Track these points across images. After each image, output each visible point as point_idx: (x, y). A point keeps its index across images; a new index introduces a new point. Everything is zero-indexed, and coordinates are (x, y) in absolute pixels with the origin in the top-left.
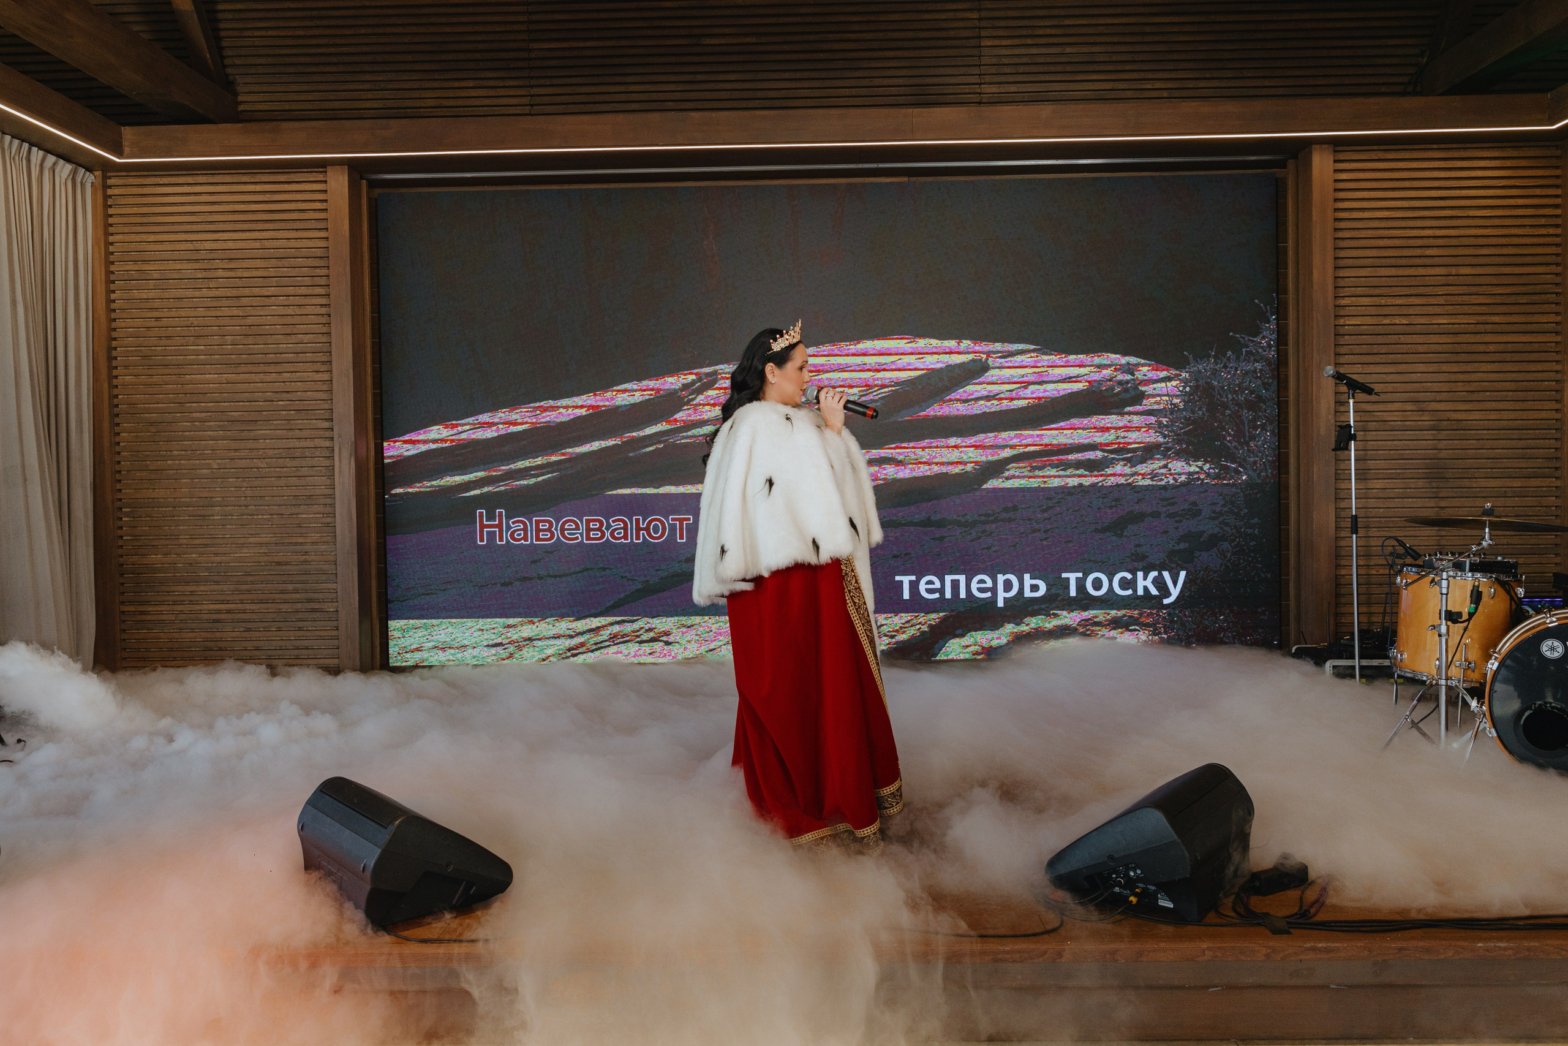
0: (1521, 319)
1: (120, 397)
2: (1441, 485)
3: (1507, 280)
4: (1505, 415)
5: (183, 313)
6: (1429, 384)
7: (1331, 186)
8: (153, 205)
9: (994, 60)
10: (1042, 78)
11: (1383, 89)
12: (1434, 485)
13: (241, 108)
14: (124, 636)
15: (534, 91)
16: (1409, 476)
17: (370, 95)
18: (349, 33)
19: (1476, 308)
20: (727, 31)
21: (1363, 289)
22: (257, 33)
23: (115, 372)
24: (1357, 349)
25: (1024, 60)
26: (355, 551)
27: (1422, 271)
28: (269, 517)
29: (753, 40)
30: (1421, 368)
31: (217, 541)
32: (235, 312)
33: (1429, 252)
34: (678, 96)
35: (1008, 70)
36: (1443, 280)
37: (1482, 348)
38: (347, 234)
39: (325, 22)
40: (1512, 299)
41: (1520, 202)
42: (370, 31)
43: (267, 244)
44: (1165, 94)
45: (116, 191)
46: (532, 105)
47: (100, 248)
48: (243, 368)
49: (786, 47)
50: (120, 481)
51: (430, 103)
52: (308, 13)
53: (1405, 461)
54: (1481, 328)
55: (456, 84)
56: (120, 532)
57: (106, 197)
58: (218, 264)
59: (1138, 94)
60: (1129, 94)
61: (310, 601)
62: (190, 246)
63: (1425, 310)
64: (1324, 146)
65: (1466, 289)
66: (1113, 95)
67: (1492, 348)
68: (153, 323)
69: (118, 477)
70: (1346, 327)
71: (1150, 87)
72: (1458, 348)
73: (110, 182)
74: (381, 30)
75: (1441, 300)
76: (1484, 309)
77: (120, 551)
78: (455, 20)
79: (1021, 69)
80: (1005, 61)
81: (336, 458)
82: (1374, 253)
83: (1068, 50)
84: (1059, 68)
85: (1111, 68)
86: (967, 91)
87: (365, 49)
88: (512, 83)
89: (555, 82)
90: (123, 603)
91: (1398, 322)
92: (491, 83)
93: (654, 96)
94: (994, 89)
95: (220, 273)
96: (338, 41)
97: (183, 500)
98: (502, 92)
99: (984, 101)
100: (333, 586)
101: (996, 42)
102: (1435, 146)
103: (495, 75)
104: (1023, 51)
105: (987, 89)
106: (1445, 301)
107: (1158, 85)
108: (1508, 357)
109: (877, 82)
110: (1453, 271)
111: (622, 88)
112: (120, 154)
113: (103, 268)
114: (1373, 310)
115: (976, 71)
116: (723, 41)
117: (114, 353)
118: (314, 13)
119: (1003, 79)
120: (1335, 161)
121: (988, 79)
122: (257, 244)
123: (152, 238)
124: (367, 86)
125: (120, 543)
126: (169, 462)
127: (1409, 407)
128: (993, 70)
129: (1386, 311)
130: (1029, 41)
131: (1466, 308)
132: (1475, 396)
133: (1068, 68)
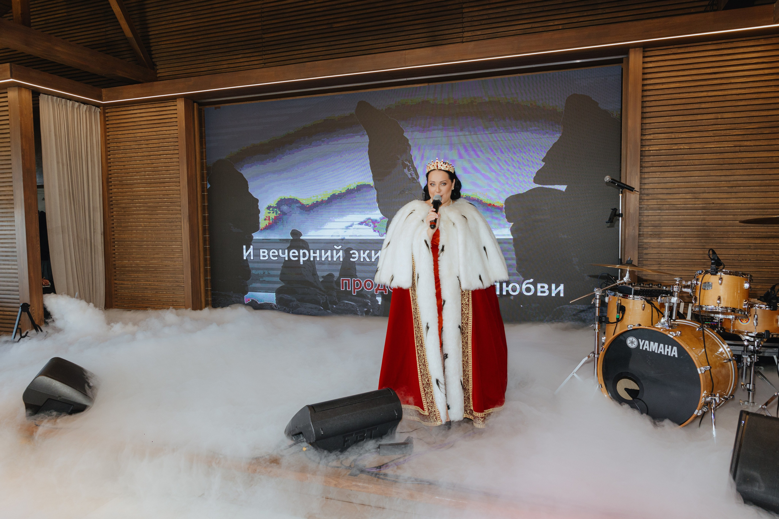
0: (766, 143)
1: (113, 198)
2: (708, 241)
3: (755, 119)
4: (753, 201)
5: (131, 163)
6: (703, 183)
7: (641, 71)
8: (122, 119)
9: (469, 19)
10: (494, 25)
11: (693, 10)
12: (702, 241)
13: (158, 75)
14: (116, 293)
15: (264, 57)
16: (687, 236)
17: (203, 65)
18: (195, 39)
19: (735, 137)
20: (344, 19)
21: (663, 129)
22: (163, 43)
23: (110, 188)
24: (656, 164)
25: (485, 17)
26: (190, 261)
27: (699, 117)
28: (162, 246)
29: (355, 22)
30: (697, 173)
31: (145, 256)
32: (149, 162)
33: (703, 106)
34: (323, 53)
35: (476, 23)
36: (713, 121)
37: (737, 161)
38: (184, 127)
39: (187, 35)
40: (759, 131)
41: (766, 71)
42: (202, 37)
43: (158, 133)
44: (560, 27)
45: (108, 115)
46: (265, 63)
47: (103, 138)
48: (152, 185)
49: (370, 24)
50: (113, 231)
51: (225, 66)
52: (180, 32)
53: (684, 227)
54: (737, 149)
55: (235, 57)
56: (114, 252)
57: (105, 117)
58: (143, 142)
59: (545, 29)
60: (541, 29)
61: (177, 282)
62: (133, 135)
63: (699, 140)
64: (637, 49)
65: (728, 126)
66: (532, 31)
67: (743, 161)
68: (122, 167)
69: (112, 229)
70: (652, 151)
71: (552, 24)
72: (721, 161)
73: (107, 111)
74: (206, 36)
75: (711, 134)
76: (739, 138)
77: (114, 259)
78: (233, 28)
79: (483, 22)
80: (475, 19)
81: (182, 222)
82: (670, 108)
83: (508, 9)
84: (503, 19)
85: (531, 16)
86: (455, 37)
87: (202, 45)
88: (256, 54)
89: (273, 52)
90: (116, 280)
91: (682, 148)
92: (248, 55)
93: (313, 54)
94: (469, 34)
95: (144, 146)
96: (191, 43)
97: (134, 239)
98: (252, 59)
99: (464, 41)
100: (182, 276)
101: (471, 9)
102: (710, 43)
103: (249, 51)
104: (485, 12)
105: (466, 34)
106: (713, 134)
107: (556, 23)
108: (755, 166)
109: (412, 37)
110: (719, 116)
111: (300, 52)
112: (102, 100)
113: (104, 146)
114: (666, 141)
115: (460, 26)
116: (342, 24)
117: (110, 180)
118: (183, 32)
119: (473, 28)
120: (644, 57)
121: (466, 29)
122: (154, 133)
123: (120, 133)
124: (202, 61)
125: (114, 256)
126: (129, 224)
127: (688, 196)
128: (468, 24)
129: (675, 141)
130: (487, 7)
131: (727, 137)
132: (735, 190)
133: (508, 19)
